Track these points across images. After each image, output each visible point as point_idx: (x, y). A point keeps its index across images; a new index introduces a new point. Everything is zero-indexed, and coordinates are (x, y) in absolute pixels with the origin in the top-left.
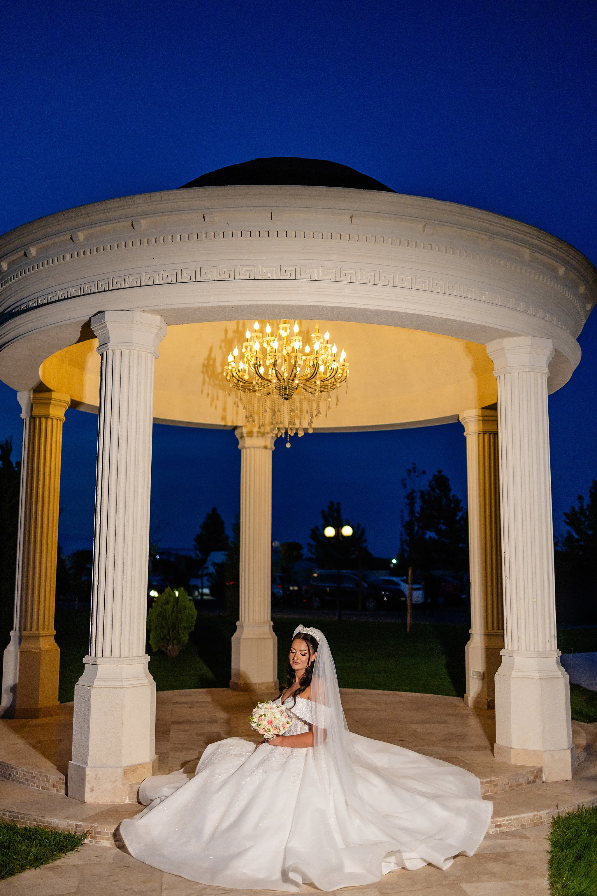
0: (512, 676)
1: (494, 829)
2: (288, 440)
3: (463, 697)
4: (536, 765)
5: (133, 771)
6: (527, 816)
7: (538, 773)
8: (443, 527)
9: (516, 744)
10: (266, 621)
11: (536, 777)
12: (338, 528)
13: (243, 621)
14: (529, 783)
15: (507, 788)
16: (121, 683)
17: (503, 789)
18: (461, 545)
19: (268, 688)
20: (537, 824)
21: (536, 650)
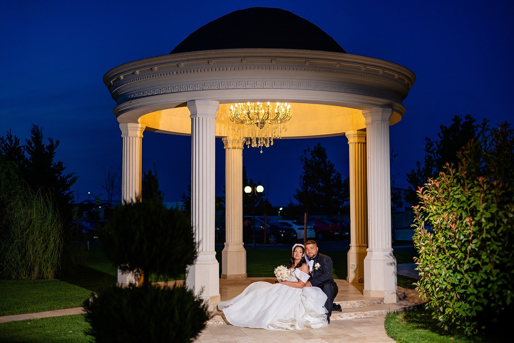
0: (372, 260)
1: (364, 316)
2: (261, 149)
3: (346, 279)
4: (381, 297)
5: (214, 298)
6: (377, 312)
7: (382, 300)
8: (321, 184)
9: (373, 289)
10: (241, 242)
11: (381, 301)
12: (254, 187)
13: (228, 242)
14: (378, 303)
15: (369, 305)
16: (208, 262)
17: (367, 305)
18: (333, 197)
19: (242, 277)
20: (381, 315)
21: (382, 248)
